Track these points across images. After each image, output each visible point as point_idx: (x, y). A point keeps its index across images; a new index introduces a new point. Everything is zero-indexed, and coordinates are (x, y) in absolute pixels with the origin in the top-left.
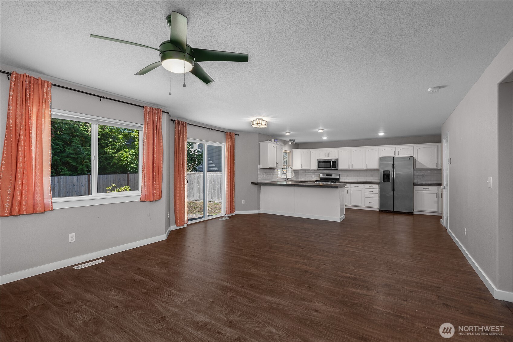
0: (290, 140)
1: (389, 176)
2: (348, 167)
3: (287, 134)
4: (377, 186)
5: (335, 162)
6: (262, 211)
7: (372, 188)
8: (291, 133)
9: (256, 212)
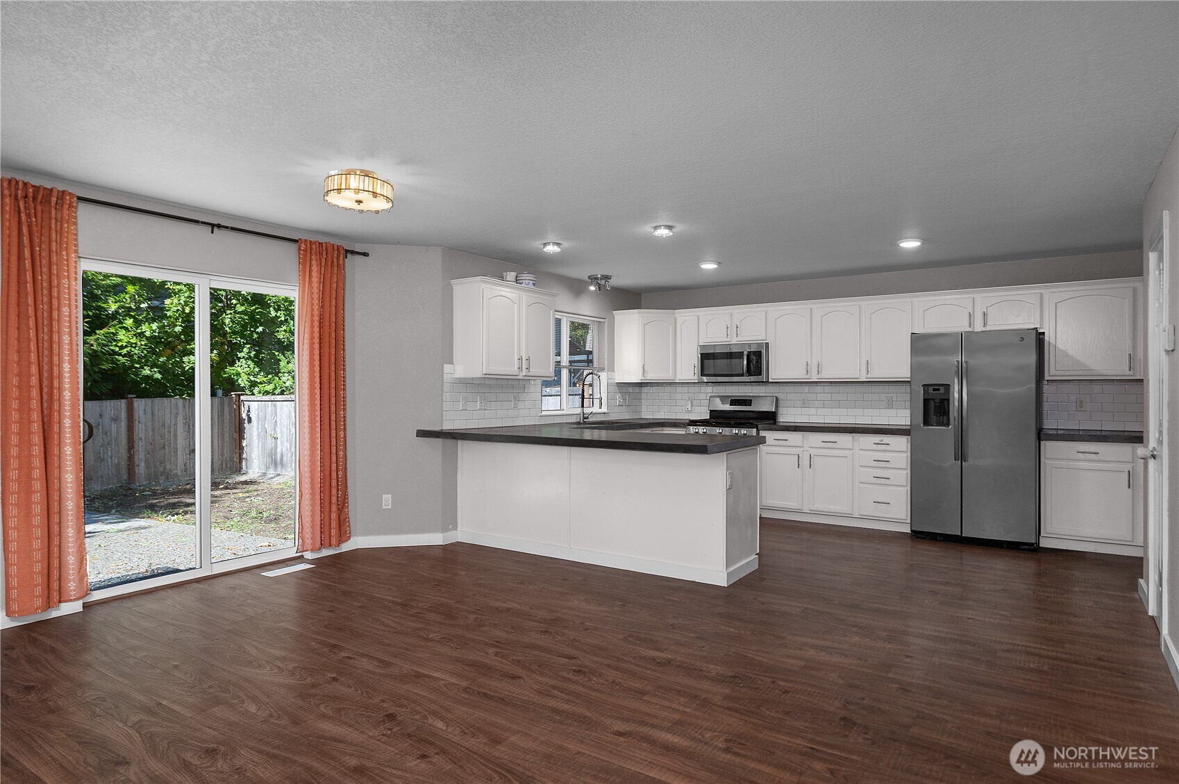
0: (593, 279)
1: (946, 403)
2: (805, 372)
3: (551, 249)
4: (902, 443)
5: (758, 354)
6: (465, 533)
7: (884, 447)
8: (566, 244)
9: (436, 539)
